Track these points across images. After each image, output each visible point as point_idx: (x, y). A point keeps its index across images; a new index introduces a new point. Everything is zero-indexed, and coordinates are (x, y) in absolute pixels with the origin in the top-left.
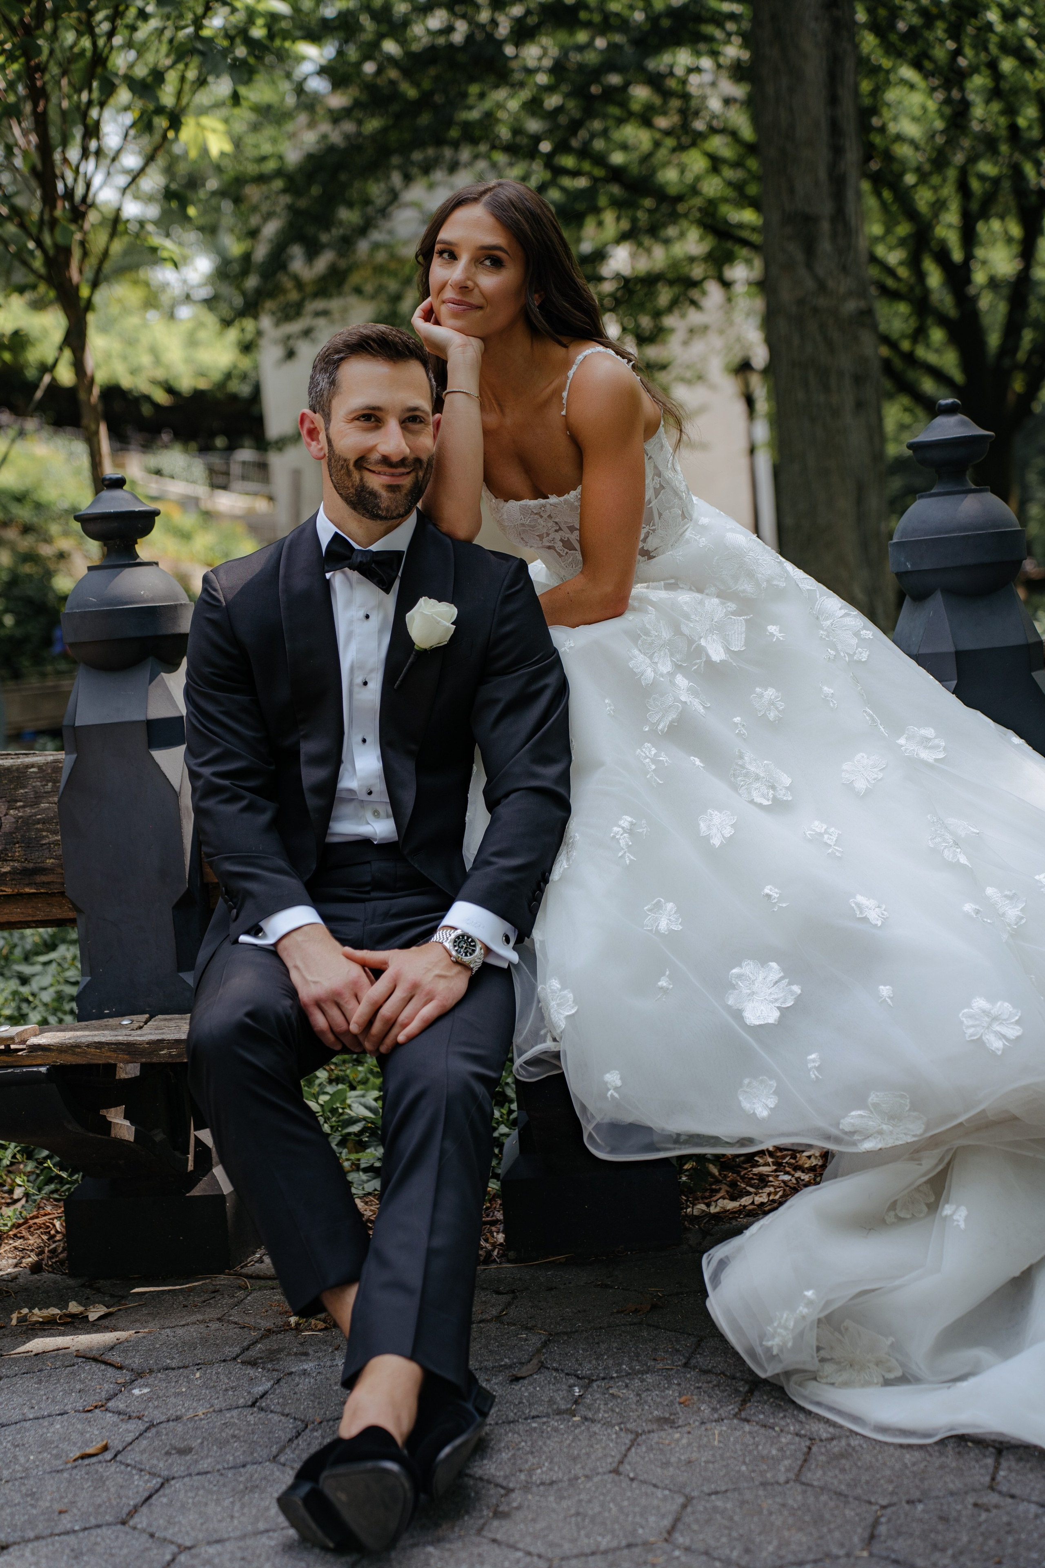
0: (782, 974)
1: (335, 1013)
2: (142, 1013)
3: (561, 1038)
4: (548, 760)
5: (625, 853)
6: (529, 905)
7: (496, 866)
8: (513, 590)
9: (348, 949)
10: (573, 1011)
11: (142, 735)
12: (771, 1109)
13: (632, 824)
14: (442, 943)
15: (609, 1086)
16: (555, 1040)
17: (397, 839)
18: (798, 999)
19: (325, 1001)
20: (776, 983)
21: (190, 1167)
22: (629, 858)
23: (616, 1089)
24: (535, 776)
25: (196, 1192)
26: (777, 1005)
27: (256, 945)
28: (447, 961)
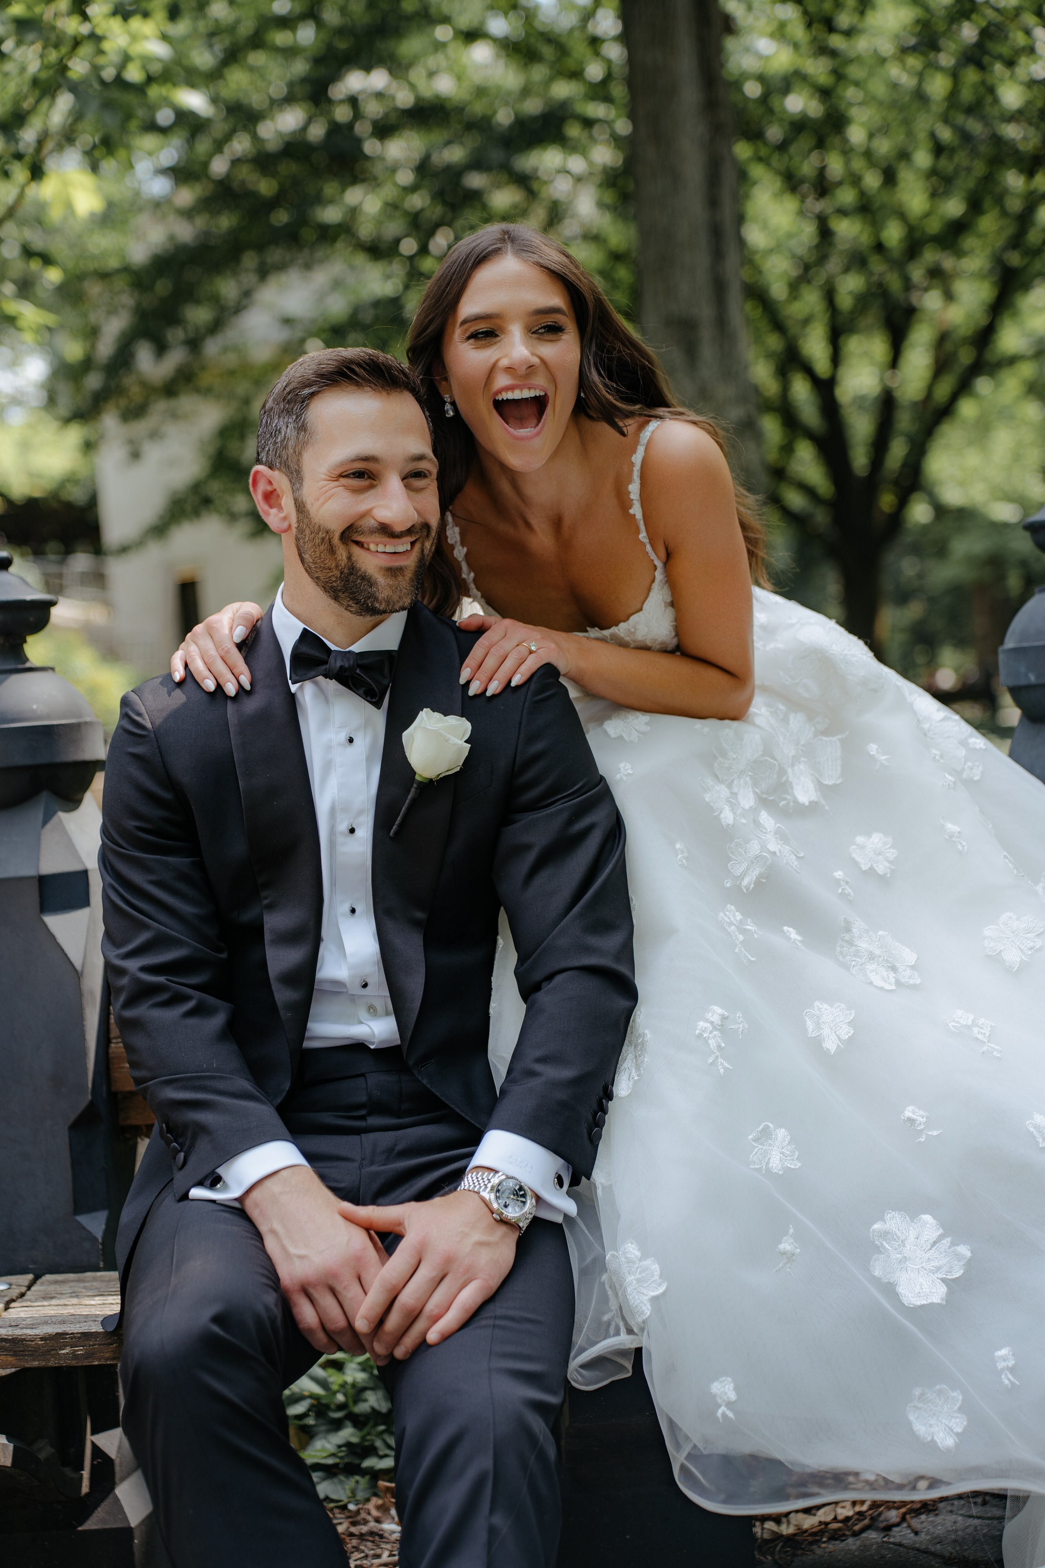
0: (941, 1231)
1: (328, 1302)
2: (23, 1272)
3: (642, 1330)
4: (603, 927)
5: (717, 1057)
6: (589, 1134)
7: (543, 1079)
8: (544, 695)
9: (347, 1206)
10: (661, 1290)
11: (32, 896)
12: (958, 1434)
13: (724, 1018)
14: (478, 1193)
15: (719, 1401)
16: (630, 1331)
17: (399, 1042)
18: (969, 1265)
19: (315, 1286)
20: (935, 1243)
21: (85, 1488)
22: (723, 1065)
23: (729, 1405)
24: (589, 950)
25: (91, 1524)
26: (940, 1276)
27: (213, 1201)
28: (488, 1219)
